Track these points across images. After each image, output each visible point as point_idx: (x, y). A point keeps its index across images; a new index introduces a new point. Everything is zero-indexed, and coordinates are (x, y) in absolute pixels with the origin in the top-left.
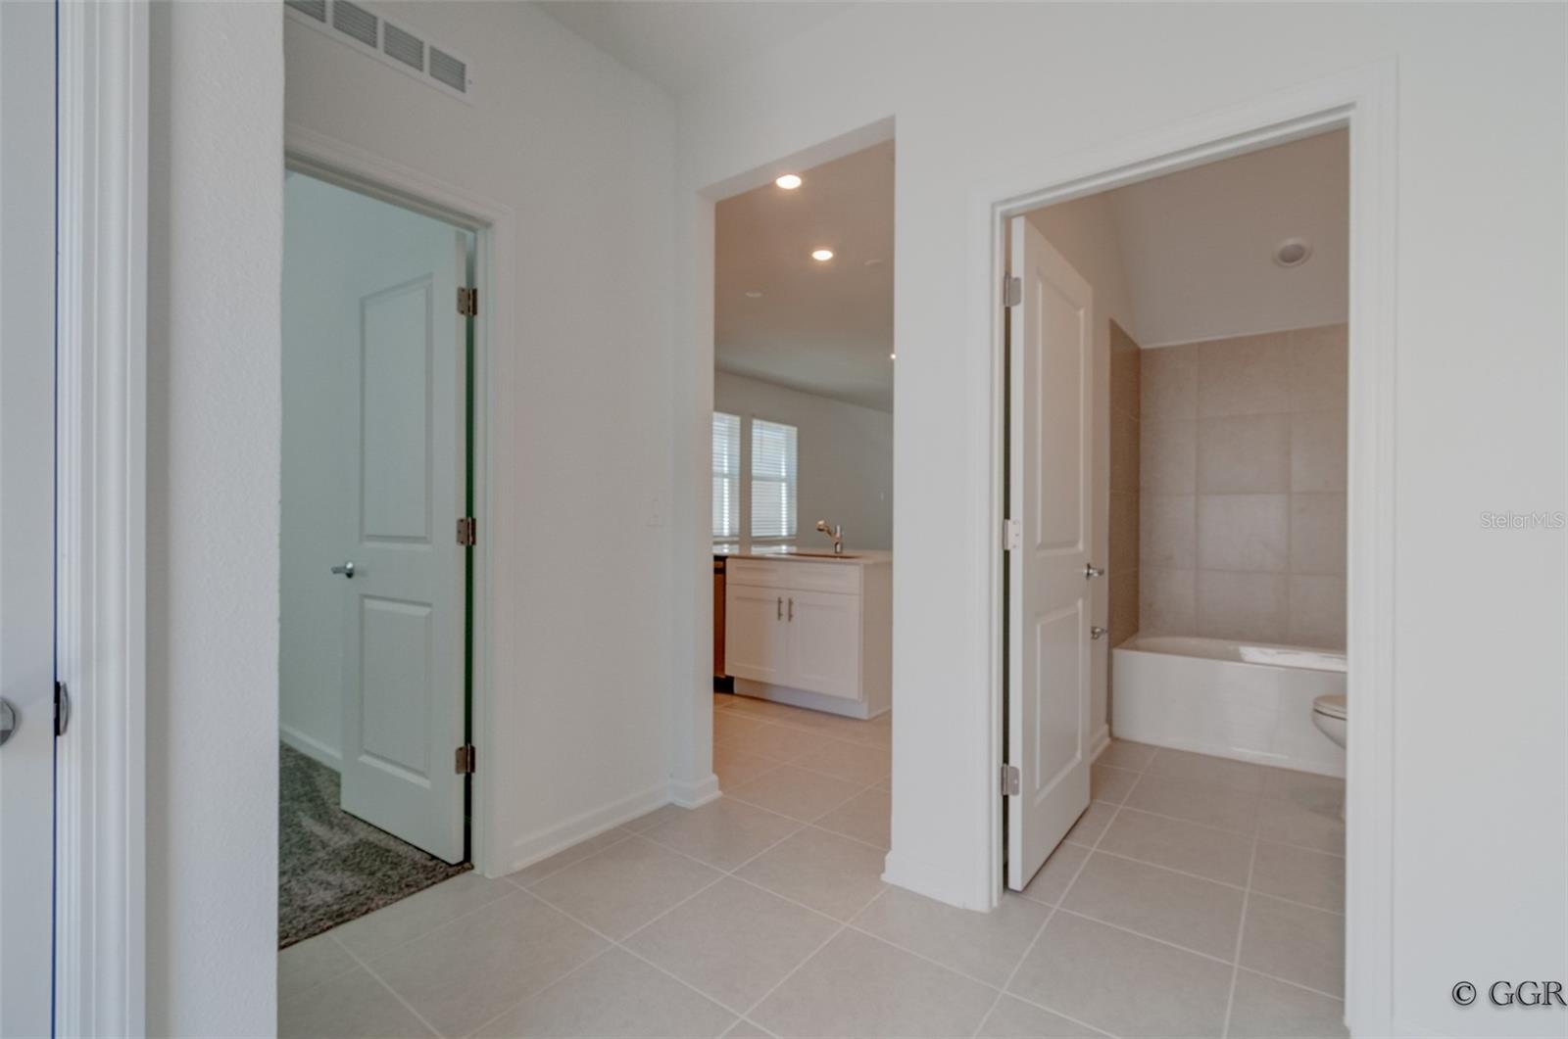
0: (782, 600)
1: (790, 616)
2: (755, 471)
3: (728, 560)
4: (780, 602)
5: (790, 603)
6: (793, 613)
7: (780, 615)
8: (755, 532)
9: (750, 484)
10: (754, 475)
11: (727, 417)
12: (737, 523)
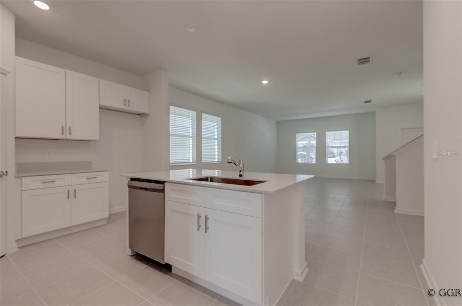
0: (201, 215)
1: (206, 228)
2: (204, 135)
3: (165, 183)
4: (199, 217)
5: (206, 218)
6: (208, 226)
7: (199, 226)
8: (204, 160)
9: (201, 141)
10: (203, 137)
11: (191, 112)
12: (195, 157)
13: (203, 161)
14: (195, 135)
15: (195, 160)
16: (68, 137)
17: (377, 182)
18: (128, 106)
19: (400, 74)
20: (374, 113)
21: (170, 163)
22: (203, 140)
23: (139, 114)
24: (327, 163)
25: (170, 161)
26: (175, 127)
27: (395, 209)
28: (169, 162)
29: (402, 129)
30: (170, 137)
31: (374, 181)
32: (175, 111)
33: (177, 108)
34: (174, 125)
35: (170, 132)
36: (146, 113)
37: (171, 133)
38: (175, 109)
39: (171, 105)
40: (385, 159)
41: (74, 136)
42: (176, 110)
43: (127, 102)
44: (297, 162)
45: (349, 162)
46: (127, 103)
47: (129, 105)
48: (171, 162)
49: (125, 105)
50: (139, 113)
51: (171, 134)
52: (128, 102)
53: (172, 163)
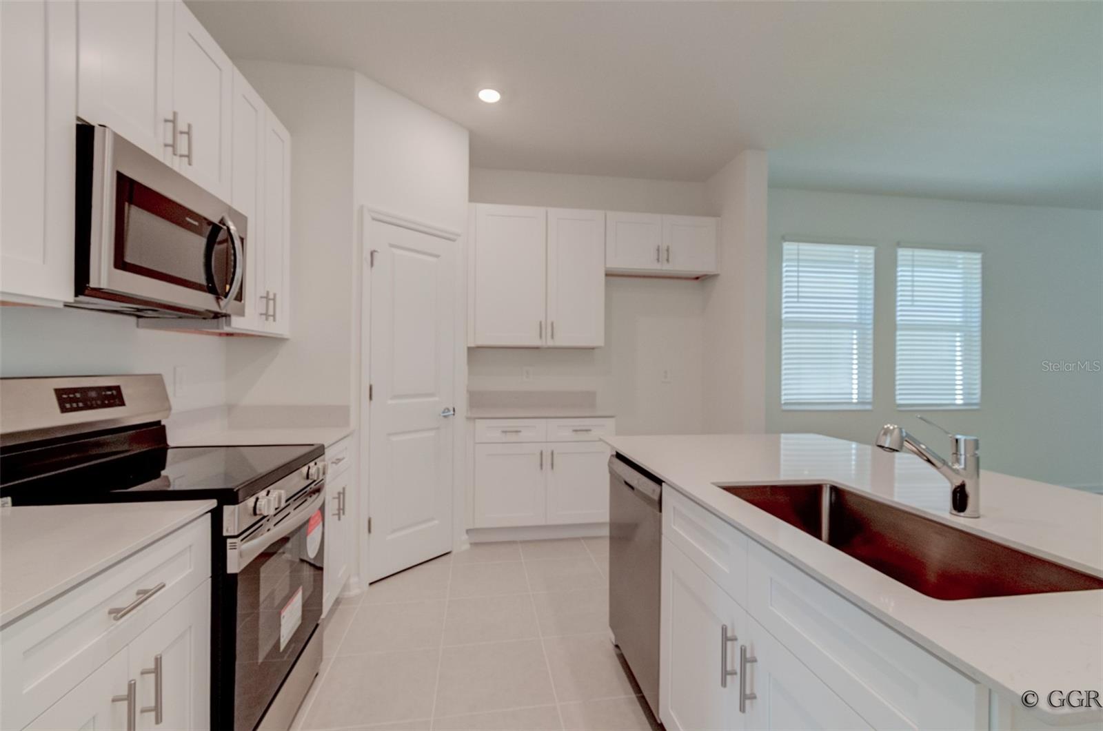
2: (902, 317)
8: (900, 399)
9: (894, 336)
10: (898, 323)
11: (856, 251)
12: (870, 386)
13: (899, 402)
14: (869, 319)
15: (869, 396)
16: (550, 343)
18: (665, 262)
21: (783, 402)
22: (898, 333)
23: (697, 278)
25: (783, 397)
26: (798, 302)
28: (780, 399)
30: (784, 331)
32: (798, 254)
33: (805, 247)
34: (796, 294)
35: (784, 316)
36: (712, 274)
37: (786, 318)
38: (798, 250)
39: (785, 241)
41: (560, 341)
42: (800, 252)
43: (663, 253)
46: (664, 255)
47: (668, 260)
48: (785, 400)
49: (658, 260)
50: (697, 276)
51: (787, 322)
52: (666, 253)
53: (785, 404)
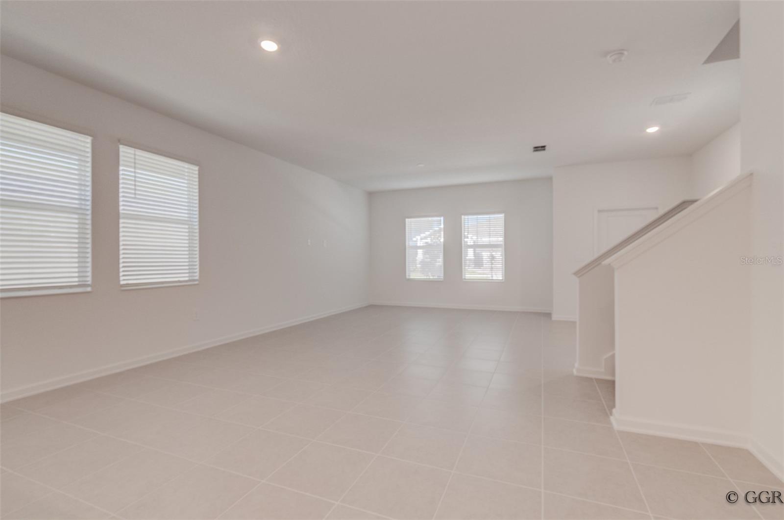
10: (121, 212)
12: (88, 269)
13: (122, 283)
14: (89, 205)
15: (88, 279)
17: (555, 317)
19: (620, 53)
20: (550, 179)
24: (465, 279)
27: (611, 414)
29: (599, 211)
31: (548, 315)
40: (579, 273)
44: (407, 277)
45: (504, 278)
